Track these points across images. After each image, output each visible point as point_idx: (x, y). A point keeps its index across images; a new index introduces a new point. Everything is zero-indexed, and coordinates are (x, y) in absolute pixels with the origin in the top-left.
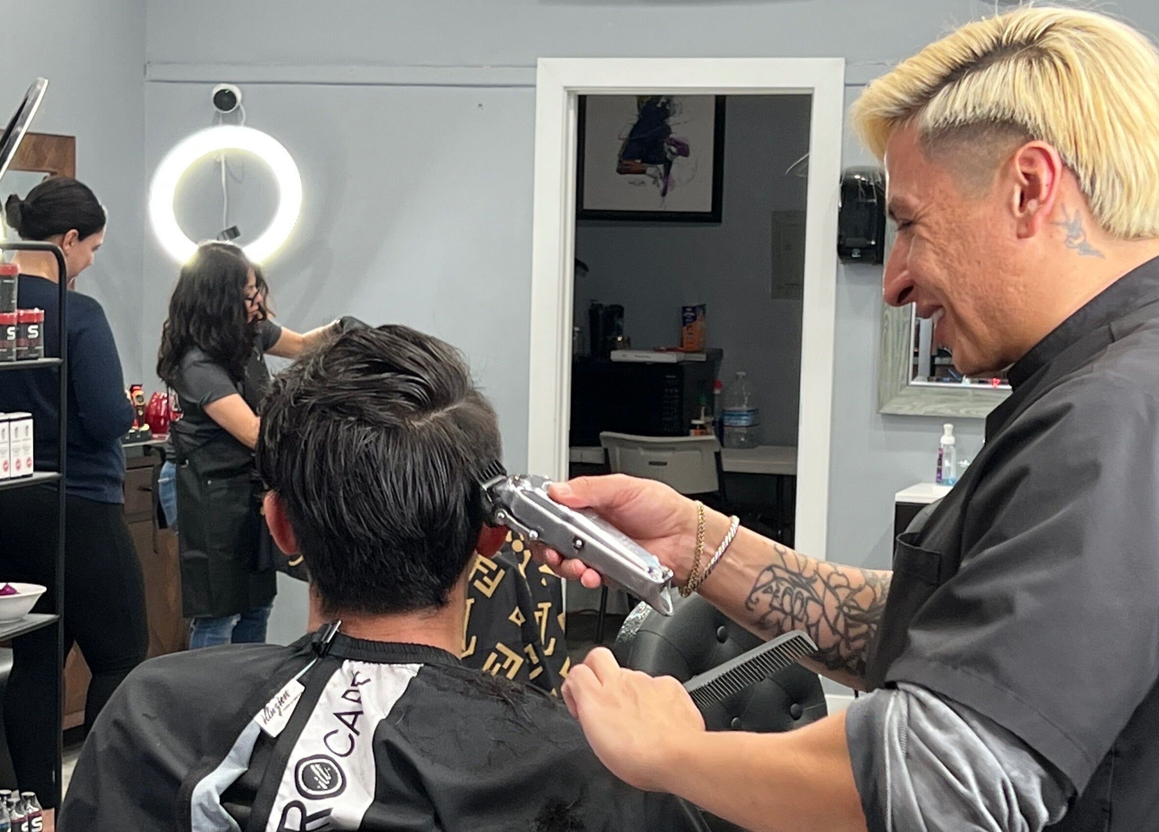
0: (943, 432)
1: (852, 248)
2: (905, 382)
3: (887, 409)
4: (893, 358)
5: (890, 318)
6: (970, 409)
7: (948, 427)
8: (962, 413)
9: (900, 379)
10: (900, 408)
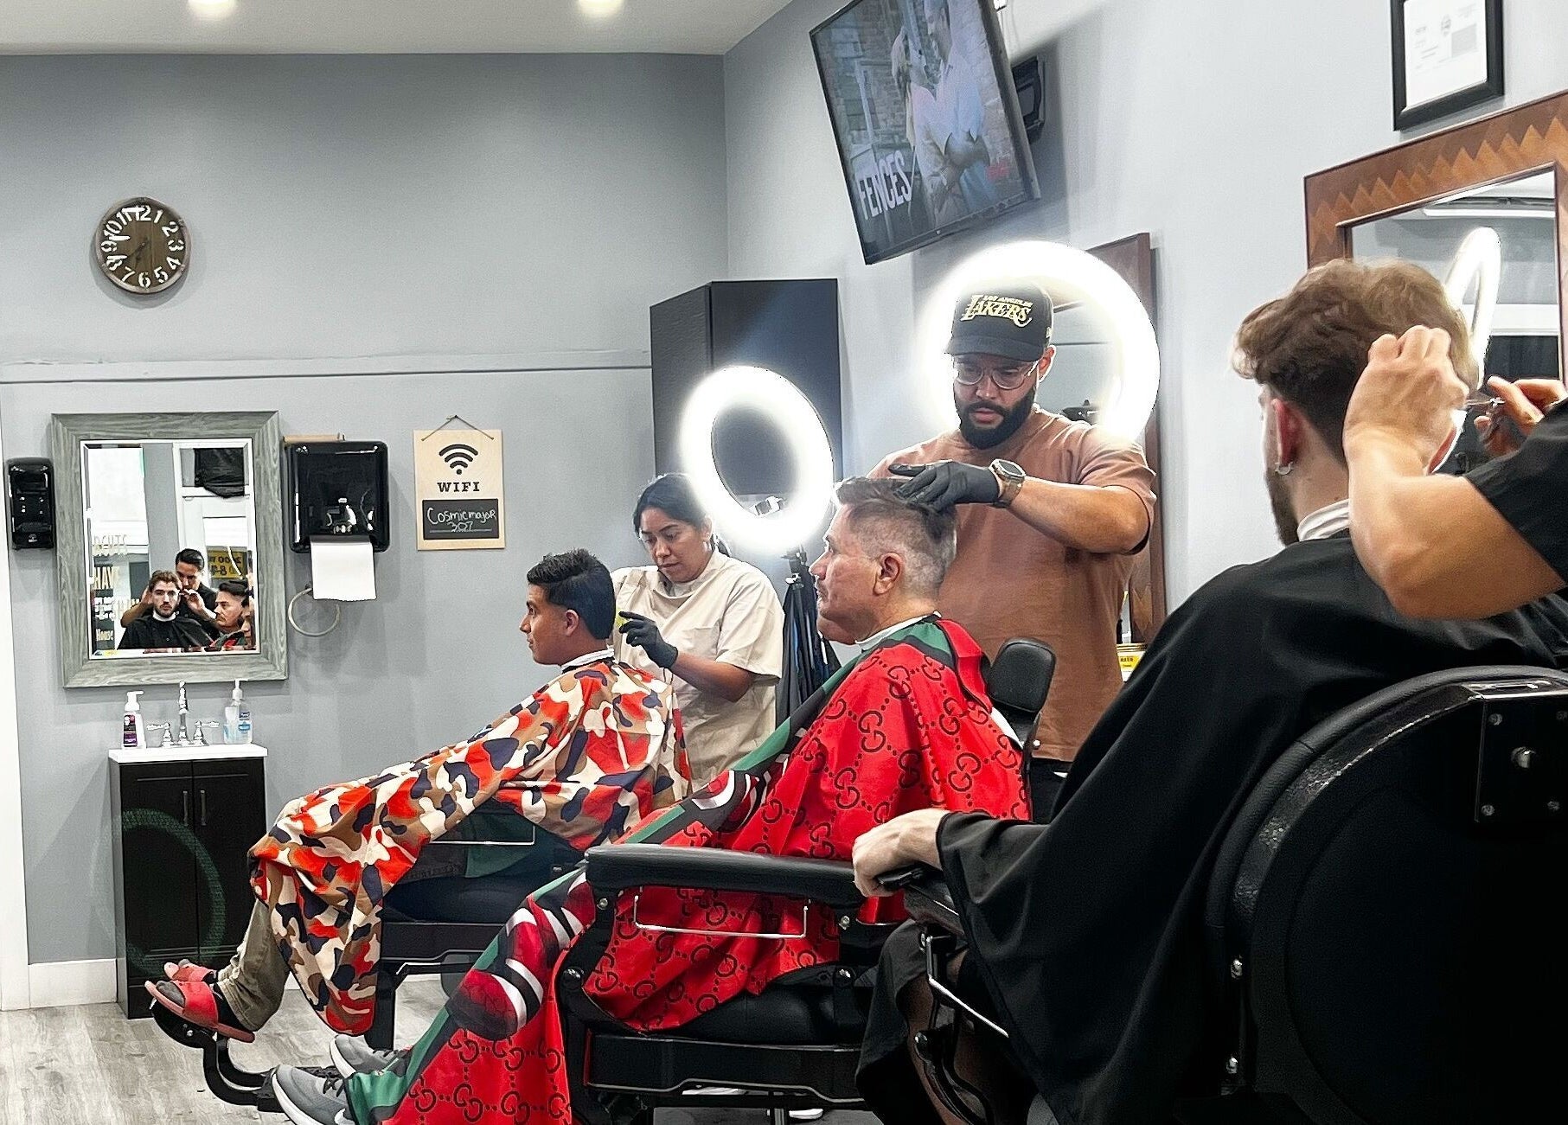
0: (126, 700)
1: (29, 534)
2: (86, 657)
3: (73, 684)
4: (73, 636)
5: (67, 597)
6: (150, 676)
7: (132, 695)
8: (144, 680)
9: (81, 655)
10: (83, 682)
